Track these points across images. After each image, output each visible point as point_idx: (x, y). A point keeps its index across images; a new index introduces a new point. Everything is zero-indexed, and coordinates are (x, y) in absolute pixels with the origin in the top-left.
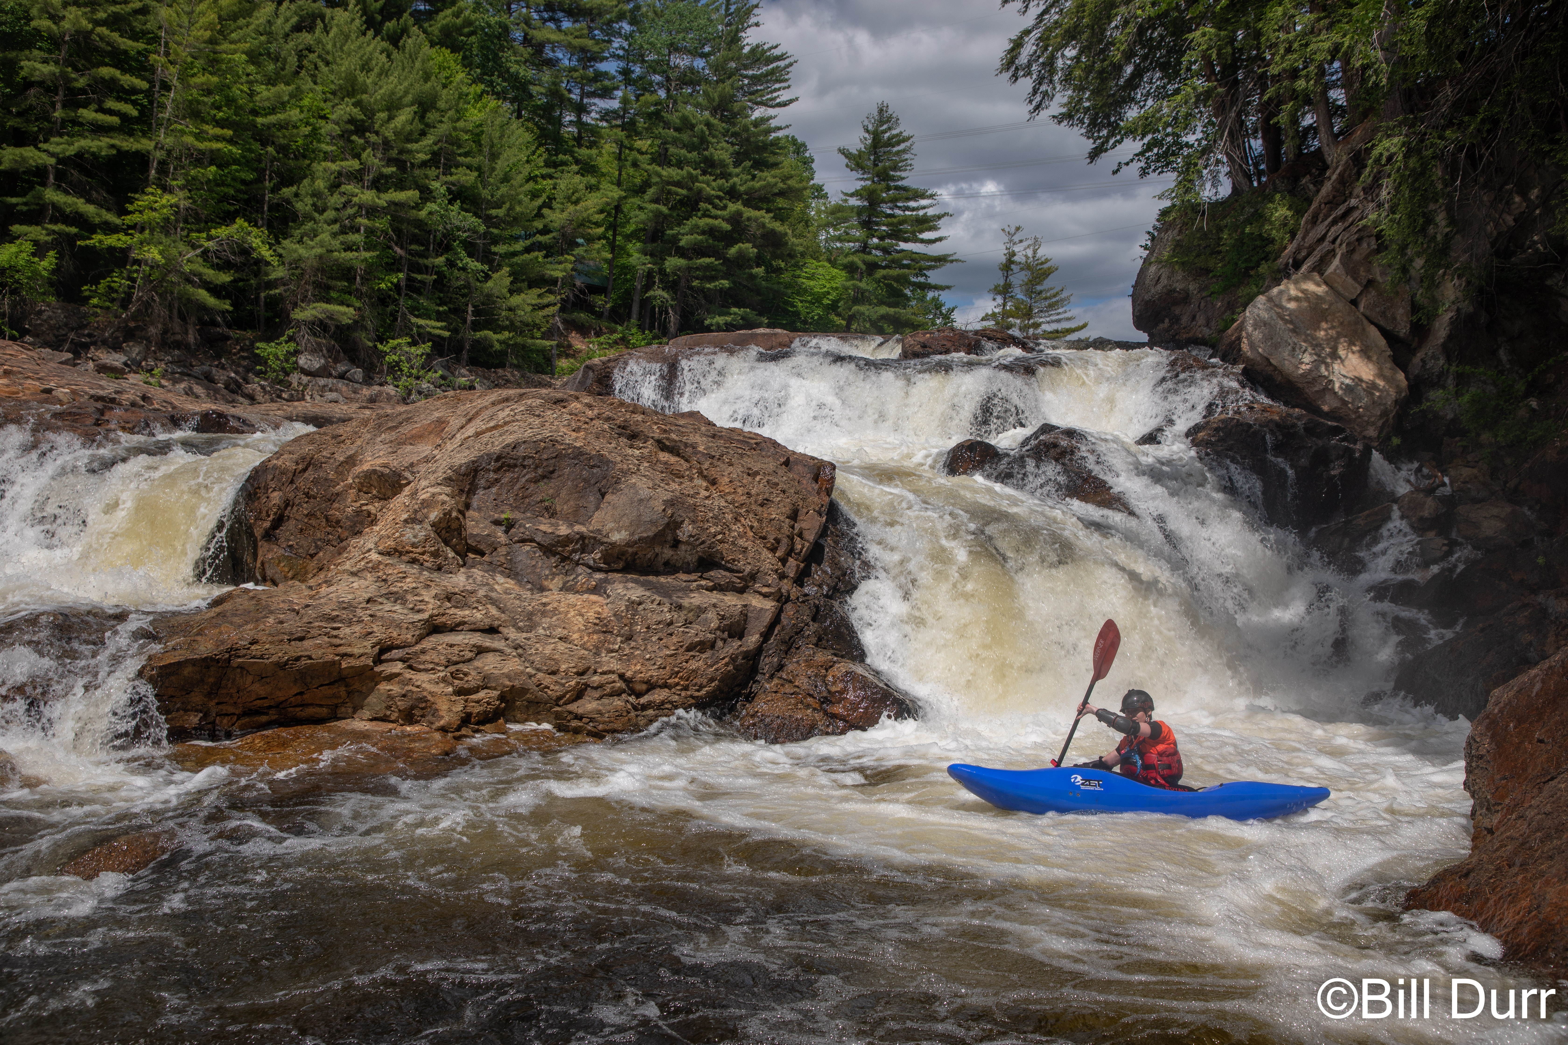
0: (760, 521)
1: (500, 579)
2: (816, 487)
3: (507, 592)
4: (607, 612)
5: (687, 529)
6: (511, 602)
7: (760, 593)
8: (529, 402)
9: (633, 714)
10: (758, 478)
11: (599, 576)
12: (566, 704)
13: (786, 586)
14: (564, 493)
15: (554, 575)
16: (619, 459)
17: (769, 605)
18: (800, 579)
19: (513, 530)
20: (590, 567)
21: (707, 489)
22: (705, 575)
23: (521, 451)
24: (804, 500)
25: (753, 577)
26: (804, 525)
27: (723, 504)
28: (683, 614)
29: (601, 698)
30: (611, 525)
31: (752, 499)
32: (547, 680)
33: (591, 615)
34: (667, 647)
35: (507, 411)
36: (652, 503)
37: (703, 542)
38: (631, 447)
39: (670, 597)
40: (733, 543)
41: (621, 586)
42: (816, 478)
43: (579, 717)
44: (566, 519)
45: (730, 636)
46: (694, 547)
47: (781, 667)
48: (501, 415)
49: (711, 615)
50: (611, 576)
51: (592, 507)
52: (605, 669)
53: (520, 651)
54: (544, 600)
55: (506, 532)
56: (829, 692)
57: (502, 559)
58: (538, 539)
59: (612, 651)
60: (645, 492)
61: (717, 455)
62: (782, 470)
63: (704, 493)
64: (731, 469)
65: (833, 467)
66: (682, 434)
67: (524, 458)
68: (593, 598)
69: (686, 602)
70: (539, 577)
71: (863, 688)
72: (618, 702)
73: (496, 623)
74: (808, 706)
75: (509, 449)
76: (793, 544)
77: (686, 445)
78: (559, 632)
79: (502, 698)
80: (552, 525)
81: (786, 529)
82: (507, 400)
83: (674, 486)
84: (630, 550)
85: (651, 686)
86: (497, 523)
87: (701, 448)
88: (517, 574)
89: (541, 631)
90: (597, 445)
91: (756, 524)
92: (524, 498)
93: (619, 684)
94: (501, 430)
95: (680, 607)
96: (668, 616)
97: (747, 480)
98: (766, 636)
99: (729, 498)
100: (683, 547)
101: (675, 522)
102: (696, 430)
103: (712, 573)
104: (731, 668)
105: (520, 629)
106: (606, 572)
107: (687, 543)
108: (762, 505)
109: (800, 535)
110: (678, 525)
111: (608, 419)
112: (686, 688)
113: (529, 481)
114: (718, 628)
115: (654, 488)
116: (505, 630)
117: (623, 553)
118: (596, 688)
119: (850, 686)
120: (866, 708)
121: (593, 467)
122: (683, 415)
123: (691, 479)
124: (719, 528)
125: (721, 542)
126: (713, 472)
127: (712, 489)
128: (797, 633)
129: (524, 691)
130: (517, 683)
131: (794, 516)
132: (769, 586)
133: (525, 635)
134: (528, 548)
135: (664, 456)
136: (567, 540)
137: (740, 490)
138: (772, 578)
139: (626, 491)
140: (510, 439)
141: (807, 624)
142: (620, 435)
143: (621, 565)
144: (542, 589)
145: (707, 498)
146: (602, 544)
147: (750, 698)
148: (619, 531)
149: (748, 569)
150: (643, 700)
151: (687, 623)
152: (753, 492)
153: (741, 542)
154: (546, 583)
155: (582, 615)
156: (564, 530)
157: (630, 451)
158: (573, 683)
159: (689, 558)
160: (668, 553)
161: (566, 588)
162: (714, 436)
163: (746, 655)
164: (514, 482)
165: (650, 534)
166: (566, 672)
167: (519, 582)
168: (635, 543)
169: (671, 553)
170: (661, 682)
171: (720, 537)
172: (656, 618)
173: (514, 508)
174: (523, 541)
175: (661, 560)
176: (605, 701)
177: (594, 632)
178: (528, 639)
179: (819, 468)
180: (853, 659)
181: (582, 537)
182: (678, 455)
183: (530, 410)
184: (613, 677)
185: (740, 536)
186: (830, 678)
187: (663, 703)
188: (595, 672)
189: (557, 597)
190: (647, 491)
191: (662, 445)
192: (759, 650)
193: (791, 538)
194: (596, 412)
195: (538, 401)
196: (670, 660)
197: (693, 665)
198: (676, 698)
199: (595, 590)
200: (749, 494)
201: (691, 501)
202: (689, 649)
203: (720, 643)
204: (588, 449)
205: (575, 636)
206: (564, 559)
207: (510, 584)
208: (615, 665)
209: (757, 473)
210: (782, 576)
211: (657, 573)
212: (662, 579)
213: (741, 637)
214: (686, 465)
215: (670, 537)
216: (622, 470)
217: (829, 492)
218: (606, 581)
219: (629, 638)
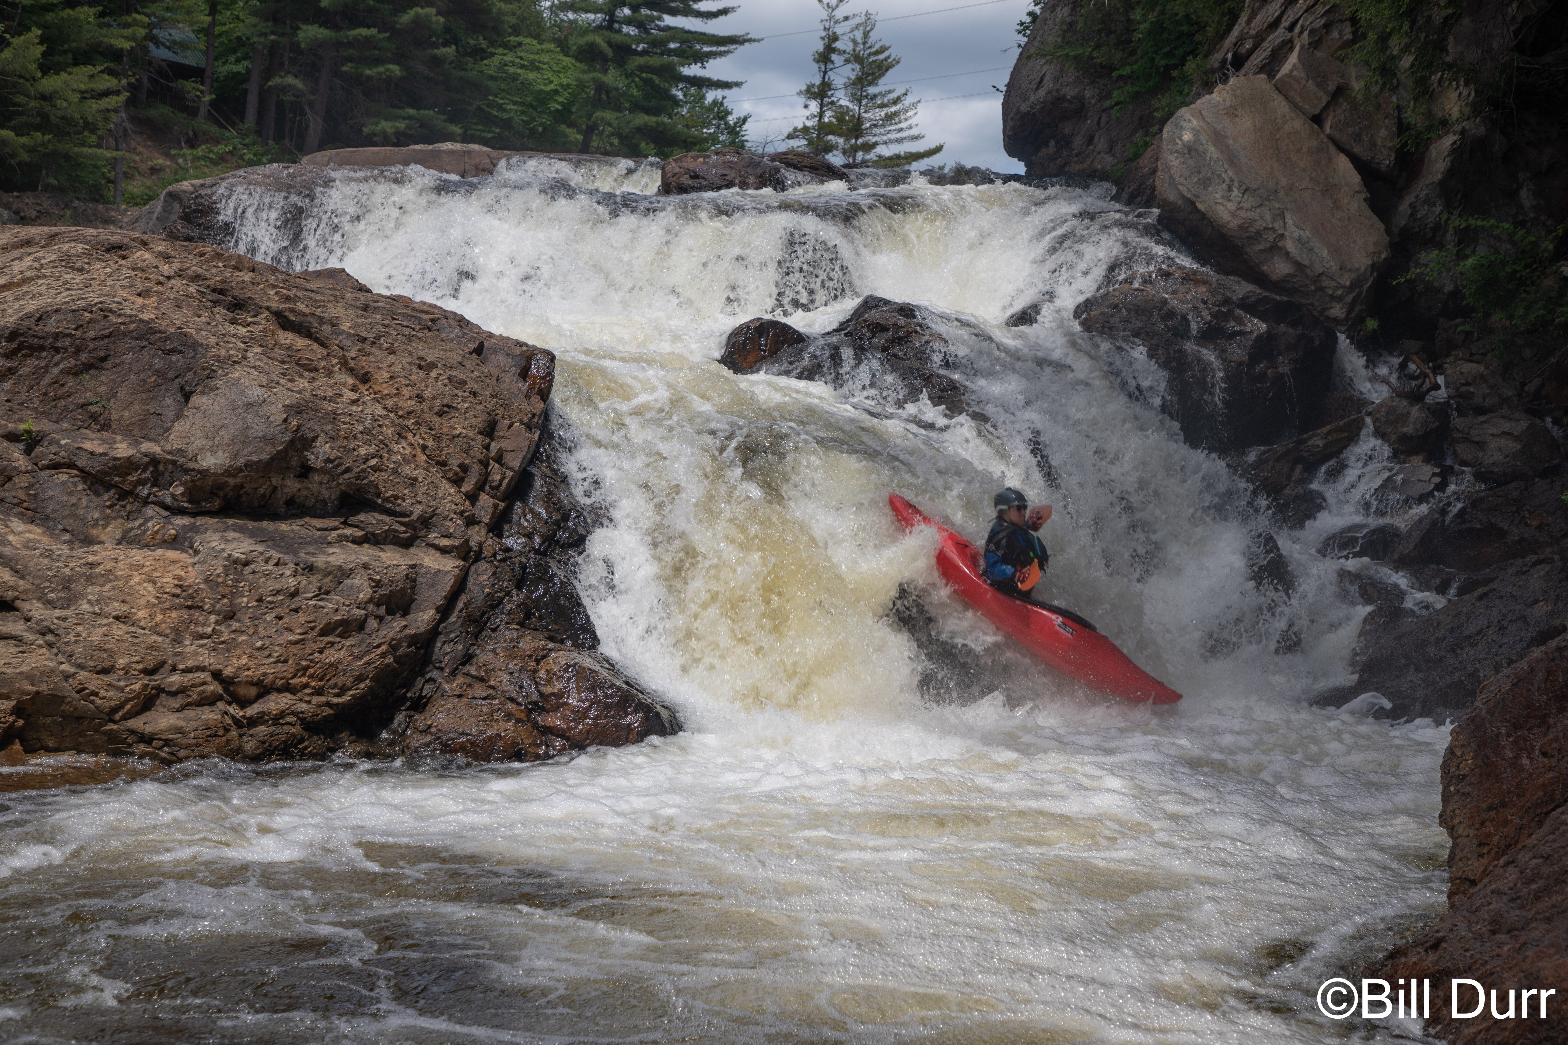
0: (437, 438)
1: (17, 525)
2: (524, 387)
3: (28, 545)
4: (193, 577)
5: (323, 449)
6: (36, 562)
7: (437, 548)
8: (65, 247)
9: (234, 733)
10: (434, 374)
11: (181, 521)
12: (125, 718)
13: (477, 535)
14: (123, 392)
15: (108, 519)
16: (213, 340)
17: (450, 565)
18: (497, 527)
19: (39, 449)
20: (166, 507)
21: (354, 389)
22: (352, 520)
23: (52, 325)
24: (505, 406)
25: (426, 522)
26: (505, 445)
27: (379, 411)
28: (314, 579)
29: (182, 708)
30: (200, 442)
31: (425, 406)
32: (95, 682)
33: (168, 581)
34: (289, 630)
35: (28, 261)
36: (265, 409)
37: (348, 470)
38: (233, 322)
39: (295, 553)
40: (395, 471)
41: (216, 536)
42: (524, 374)
43: (147, 739)
44: (127, 431)
45: (390, 612)
46: (334, 477)
47: (468, 658)
48: (18, 267)
49: (359, 580)
50: (200, 521)
51: (169, 414)
52: (190, 663)
53: (50, 637)
54: (91, 558)
55: (28, 451)
56: (541, 694)
57: (22, 495)
58: (81, 462)
59: (202, 637)
60: (256, 393)
61: (371, 337)
62: (471, 362)
63: (349, 395)
64: (392, 358)
65: (551, 357)
66: (315, 303)
67: (56, 336)
68: (172, 554)
69: (320, 560)
70: (84, 521)
71: (592, 689)
72: (210, 715)
73: (10, 594)
74: (509, 716)
75: (30, 322)
76: (487, 474)
77: (321, 320)
78: (116, 607)
79: (18, 711)
80: (104, 441)
81: (477, 451)
82: (28, 243)
83: (302, 383)
84: (232, 481)
85: (264, 689)
86: (12, 437)
87: (345, 326)
88: (47, 517)
89: (85, 607)
90: (178, 318)
91: (430, 443)
92: (57, 398)
93: (213, 687)
94: (18, 291)
95: (310, 569)
96: (292, 582)
97: (417, 375)
98: (445, 611)
99: (390, 403)
100: (316, 478)
101: (303, 439)
102: (338, 298)
103: (362, 517)
104: (390, 660)
105: (50, 604)
106: (194, 515)
107: (322, 471)
108: (440, 414)
109: (499, 459)
110: (307, 443)
111: (196, 278)
112: (319, 692)
113: (66, 372)
114: (370, 600)
115: (268, 386)
116: (25, 606)
117: (221, 486)
118: (173, 694)
119: (572, 685)
120: (597, 718)
121: (171, 352)
122: (318, 274)
123: (330, 374)
124: (372, 449)
125: (375, 469)
126: (365, 364)
127: (363, 388)
128: (493, 607)
129: (55, 699)
130: (44, 688)
131: (490, 430)
132: (450, 536)
133: (58, 613)
134: (64, 477)
135: (286, 338)
136: (129, 465)
137: (406, 391)
138: (455, 525)
139: (224, 390)
140: (33, 306)
141: (508, 594)
142: (215, 303)
143: (217, 504)
144: (88, 541)
145: (354, 402)
146: (187, 471)
147: (420, 705)
148: (213, 452)
149: (418, 510)
150: (252, 711)
151: (322, 593)
152: (427, 394)
153: (407, 470)
154: (94, 532)
155: (153, 582)
156: (123, 449)
157: (232, 329)
158: (137, 687)
159: (326, 494)
160: (292, 486)
161: (127, 540)
162: (366, 308)
163: (413, 640)
164: (39, 373)
165: (264, 456)
166: (126, 670)
167: (50, 531)
168: (240, 470)
169: (297, 486)
170: (280, 683)
171: (373, 462)
172: (273, 585)
173: (40, 415)
174: (56, 466)
175: (281, 497)
176: (190, 713)
177: (171, 608)
178: (64, 619)
179: (529, 359)
180: (578, 646)
181: (154, 461)
182: (309, 335)
183: (67, 261)
184: (203, 676)
185: (406, 461)
186: (543, 674)
187: (282, 714)
188: (174, 669)
189: (112, 554)
190: (258, 391)
191: (283, 321)
192: (433, 633)
193: (485, 464)
194: (176, 266)
195: (80, 247)
196: (295, 649)
197: (331, 656)
198: (304, 707)
199: (174, 543)
200: (420, 398)
201: (329, 407)
202: (323, 633)
203: (373, 623)
204: (162, 324)
205: (142, 614)
206: (124, 495)
207: (35, 533)
208: (206, 658)
209: (432, 366)
210: (471, 521)
211: (275, 517)
212: (283, 527)
213: (406, 613)
214: (320, 351)
215: (295, 462)
216: (217, 358)
217: (544, 395)
218: (193, 529)
219: (230, 616)
